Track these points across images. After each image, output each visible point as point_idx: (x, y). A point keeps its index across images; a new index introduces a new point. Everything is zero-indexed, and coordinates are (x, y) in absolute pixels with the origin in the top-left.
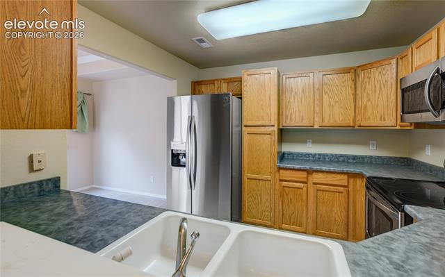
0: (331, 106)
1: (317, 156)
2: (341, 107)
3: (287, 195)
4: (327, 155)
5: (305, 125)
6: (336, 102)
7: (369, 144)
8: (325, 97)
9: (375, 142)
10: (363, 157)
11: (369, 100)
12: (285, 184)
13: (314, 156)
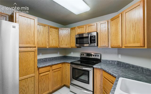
0: (52, 40)
1: (44, 59)
2: (55, 41)
3: (43, 79)
4: (47, 58)
5: (43, 47)
6: (54, 38)
7: (58, 53)
8: (51, 36)
9: (59, 52)
10: (57, 57)
11: (63, 39)
12: (42, 75)
13: (43, 59)
